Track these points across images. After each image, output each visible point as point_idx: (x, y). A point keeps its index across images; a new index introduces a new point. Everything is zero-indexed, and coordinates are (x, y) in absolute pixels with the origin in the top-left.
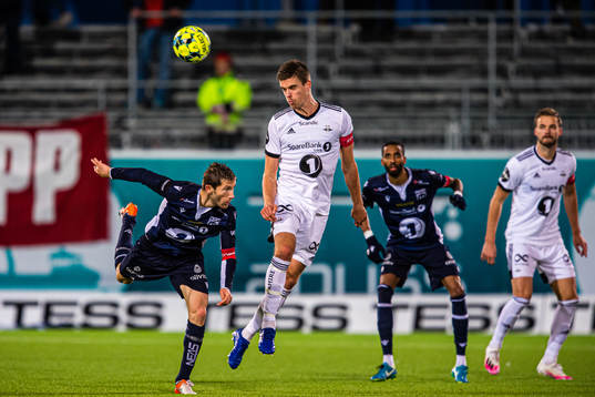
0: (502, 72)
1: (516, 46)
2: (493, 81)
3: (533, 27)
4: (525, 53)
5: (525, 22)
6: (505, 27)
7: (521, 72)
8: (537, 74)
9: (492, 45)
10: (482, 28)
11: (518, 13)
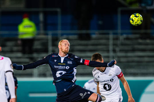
0: (114, 51)
1: (119, 42)
2: (111, 54)
3: (125, 36)
4: (122, 44)
5: (122, 34)
6: (115, 36)
7: (121, 51)
8: (126, 51)
9: (111, 42)
10: (107, 36)
11: (119, 31)
